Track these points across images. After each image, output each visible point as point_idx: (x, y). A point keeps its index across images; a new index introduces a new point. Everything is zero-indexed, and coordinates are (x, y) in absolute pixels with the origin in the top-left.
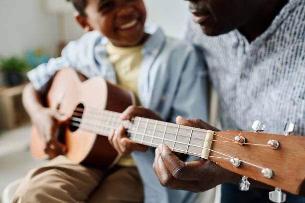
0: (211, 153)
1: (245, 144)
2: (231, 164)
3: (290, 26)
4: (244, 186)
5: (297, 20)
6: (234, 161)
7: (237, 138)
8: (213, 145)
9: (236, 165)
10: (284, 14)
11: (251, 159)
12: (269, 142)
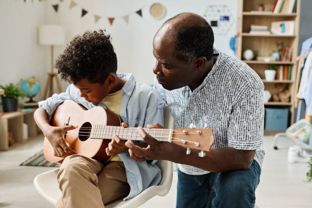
0: (173, 139)
1: (187, 134)
2: (182, 143)
3: (213, 81)
4: (188, 152)
5: (216, 78)
6: (183, 141)
7: (184, 131)
8: (173, 136)
9: (184, 143)
10: (210, 76)
11: (190, 140)
12: (197, 131)
